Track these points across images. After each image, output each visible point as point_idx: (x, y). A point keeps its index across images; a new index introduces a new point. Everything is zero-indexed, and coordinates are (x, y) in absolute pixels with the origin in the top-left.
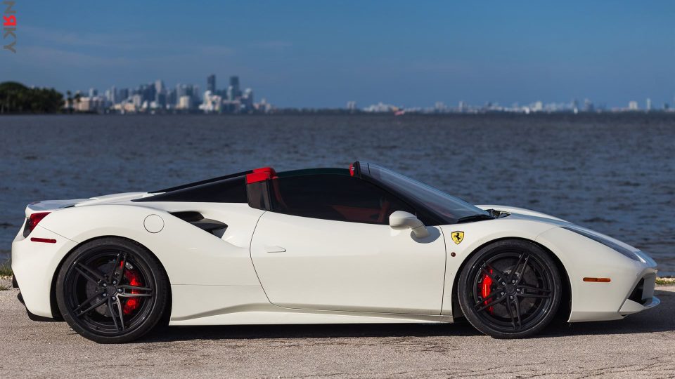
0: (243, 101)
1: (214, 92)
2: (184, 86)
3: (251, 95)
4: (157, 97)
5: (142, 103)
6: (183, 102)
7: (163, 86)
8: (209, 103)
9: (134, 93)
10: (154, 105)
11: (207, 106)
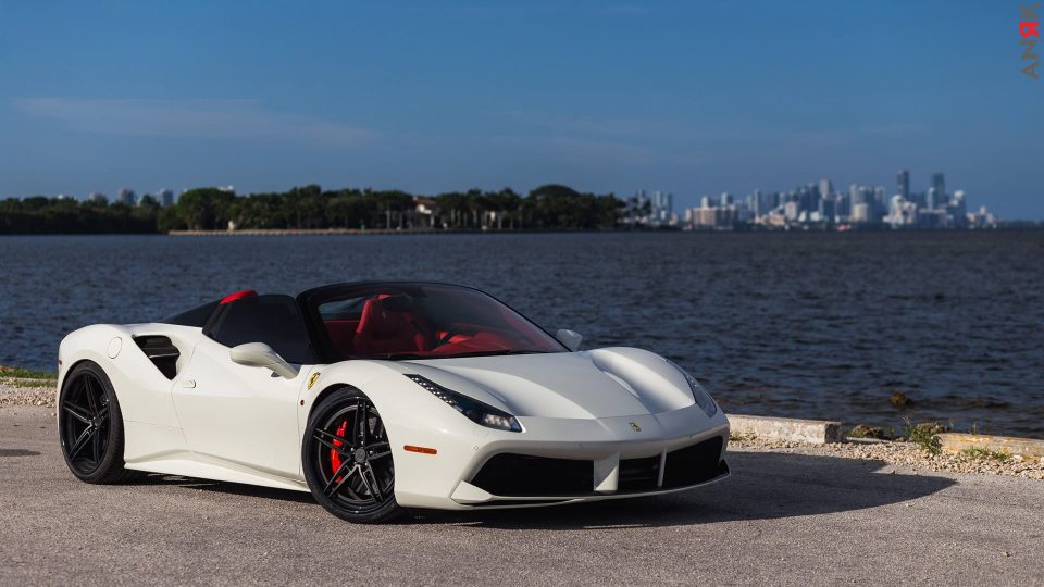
0: (951, 210)
1: (907, 196)
2: (862, 189)
3: (962, 202)
4: (821, 203)
5: (798, 214)
6: (858, 212)
7: (831, 189)
8: (897, 213)
9: (788, 199)
10: (815, 216)
11: (895, 218)
